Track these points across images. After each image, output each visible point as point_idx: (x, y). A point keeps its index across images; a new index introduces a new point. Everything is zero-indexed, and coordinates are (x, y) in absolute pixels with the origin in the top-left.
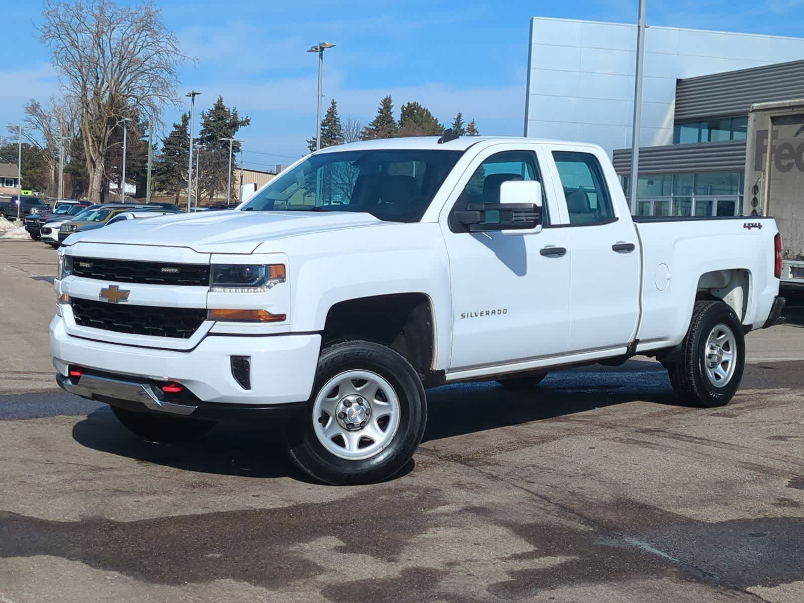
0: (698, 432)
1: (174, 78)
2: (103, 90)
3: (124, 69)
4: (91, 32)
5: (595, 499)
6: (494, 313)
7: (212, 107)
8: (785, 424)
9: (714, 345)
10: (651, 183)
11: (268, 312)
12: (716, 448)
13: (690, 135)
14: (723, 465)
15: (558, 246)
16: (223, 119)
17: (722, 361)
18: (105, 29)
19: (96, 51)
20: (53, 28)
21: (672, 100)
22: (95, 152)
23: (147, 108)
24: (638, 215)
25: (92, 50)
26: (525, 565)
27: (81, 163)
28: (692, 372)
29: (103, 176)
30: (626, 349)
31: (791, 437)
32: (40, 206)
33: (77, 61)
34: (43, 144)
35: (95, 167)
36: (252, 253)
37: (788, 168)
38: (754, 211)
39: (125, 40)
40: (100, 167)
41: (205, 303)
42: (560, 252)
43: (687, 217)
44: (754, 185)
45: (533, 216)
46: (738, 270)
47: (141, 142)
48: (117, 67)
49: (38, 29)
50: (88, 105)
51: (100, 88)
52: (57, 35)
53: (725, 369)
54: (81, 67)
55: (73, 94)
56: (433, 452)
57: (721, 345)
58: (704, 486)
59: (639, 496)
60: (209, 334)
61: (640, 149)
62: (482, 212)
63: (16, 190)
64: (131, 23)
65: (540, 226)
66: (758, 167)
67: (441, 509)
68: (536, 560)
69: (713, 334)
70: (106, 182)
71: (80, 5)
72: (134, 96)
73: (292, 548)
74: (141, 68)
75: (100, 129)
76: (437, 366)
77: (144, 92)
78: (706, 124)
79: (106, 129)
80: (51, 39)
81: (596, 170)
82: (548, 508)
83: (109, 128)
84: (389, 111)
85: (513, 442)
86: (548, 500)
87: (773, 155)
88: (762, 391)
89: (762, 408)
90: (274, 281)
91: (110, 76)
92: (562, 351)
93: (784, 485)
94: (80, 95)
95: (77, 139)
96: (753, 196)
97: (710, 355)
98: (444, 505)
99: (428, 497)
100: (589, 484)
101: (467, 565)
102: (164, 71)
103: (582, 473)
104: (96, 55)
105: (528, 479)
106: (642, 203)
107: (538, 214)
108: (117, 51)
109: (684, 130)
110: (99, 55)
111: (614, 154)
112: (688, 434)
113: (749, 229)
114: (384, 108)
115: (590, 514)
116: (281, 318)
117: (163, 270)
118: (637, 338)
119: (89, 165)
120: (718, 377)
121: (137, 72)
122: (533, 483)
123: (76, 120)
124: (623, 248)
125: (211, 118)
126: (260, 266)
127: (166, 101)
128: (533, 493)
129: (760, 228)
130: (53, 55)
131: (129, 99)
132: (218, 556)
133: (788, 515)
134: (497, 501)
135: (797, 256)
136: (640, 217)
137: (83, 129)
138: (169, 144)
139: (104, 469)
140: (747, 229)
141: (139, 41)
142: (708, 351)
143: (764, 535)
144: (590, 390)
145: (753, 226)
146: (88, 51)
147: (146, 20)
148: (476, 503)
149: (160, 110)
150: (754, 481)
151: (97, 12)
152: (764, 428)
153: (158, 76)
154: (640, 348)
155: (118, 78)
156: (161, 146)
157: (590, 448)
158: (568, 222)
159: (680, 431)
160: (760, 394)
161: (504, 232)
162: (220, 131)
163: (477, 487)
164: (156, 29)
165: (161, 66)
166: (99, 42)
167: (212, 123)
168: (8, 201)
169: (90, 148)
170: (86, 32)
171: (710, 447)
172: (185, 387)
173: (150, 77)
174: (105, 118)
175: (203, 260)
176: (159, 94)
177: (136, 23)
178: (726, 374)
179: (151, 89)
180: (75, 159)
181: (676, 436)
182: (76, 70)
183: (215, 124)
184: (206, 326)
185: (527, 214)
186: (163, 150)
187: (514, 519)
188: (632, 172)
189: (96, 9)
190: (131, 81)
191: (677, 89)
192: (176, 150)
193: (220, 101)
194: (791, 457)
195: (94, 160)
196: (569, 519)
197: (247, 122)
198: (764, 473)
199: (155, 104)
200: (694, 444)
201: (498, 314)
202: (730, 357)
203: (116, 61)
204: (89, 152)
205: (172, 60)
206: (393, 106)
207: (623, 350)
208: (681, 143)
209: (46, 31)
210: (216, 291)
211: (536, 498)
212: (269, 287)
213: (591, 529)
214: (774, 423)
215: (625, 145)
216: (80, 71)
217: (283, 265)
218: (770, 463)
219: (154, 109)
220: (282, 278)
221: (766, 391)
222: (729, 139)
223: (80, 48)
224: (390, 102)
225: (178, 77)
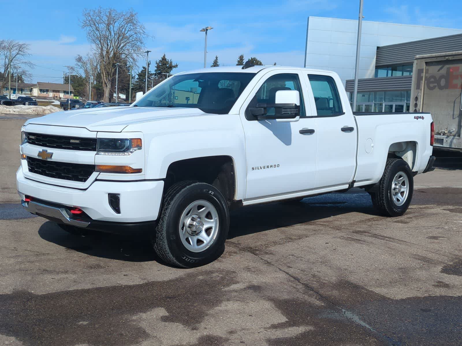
0: (387, 233)
1: (143, 45)
2: (110, 50)
3: (120, 41)
4: (105, 24)
5: (326, 280)
6: (272, 167)
7: (161, 59)
8: (436, 228)
9: (397, 183)
10: (363, 96)
11: (131, 168)
12: (398, 244)
13: (382, 73)
14: (402, 256)
15: (310, 128)
16: (165, 65)
17: (401, 192)
18: (112, 22)
19: (107, 32)
20: (87, 22)
21: (375, 57)
22: (106, 79)
23: (131, 59)
24: (357, 111)
25: (106, 32)
26: (279, 334)
27: (100, 84)
28: (384, 198)
29: (110, 90)
30: (348, 185)
31: (440, 237)
32: (80, 104)
33: (98, 37)
34: (84, 76)
35: (107, 86)
36: (121, 132)
37: (434, 87)
38: (415, 110)
39: (121, 27)
40: (109, 86)
41: (94, 161)
42: (311, 132)
43: (380, 113)
44: (416, 96)
45: (294, 111)
46: (411, 142)
47: (128, 75)
48: (117, 40)
49: (81, 22)
50: (103, 57)
51: (109, 50)
52: (89, 25)
53: (402, 196)
54: (100, 39)
55: (97, 53)
56: (236, 245)
57: (401, 182)
58: (392, 271)
59: (353, 279)
60: (96, 180)
61: (358, 79)
62: (265, 108)
63: (71, 96)
64: (123, 20)
65: (299, 117)
66: (418, 87)
67: (234, 287)
68: (286, 330)
69: (396, 177)
70: (112, 93)
71: (100, 11)
72: (124, 54)
73: (134, 318)
74: (128, 40)
75: (109, 69)
76: (237, 197)
77: (129, 52)
78: (391, 68)
79: (112, 68)
80: (86, 27)
81: (333, 85)
82: (298, 287)
83: (113, 68)
84: (242, 61)
85: (283, 238)
86: (298, 280)
87: (426, 82)
88: (421, 207)
89: (422, 218)
90: (135, 149)
91: (113, 44)
92: (311, 188)
93: (439, 272)
94: (100, 53)
95: (99, 73)
96: (415, 102)
97: (394, 188)
98: (236, 284)
99: (227, 278)
100: (324, 269)
101: (241, 333)
102: (139, 42)
103: (320, 261)
104: (107, 34)
105: (288, 265)
106: (359, 106)
107: (297, 110)
108: (117, 32)
109: (380, 71)
110: (109, 34)
111: (347, 82)
112: (382, 234)
113: (417, 119)
114: (240, 60)
115: (322, 292)
116: (139, 171)
117: (72, 141)
118: (354, 180)
119: (104, 85)
120: (398, 200)
121: (126, 42)
122: (291, 267)
123: (98, 64)
124: (347, 130)
125: (160, 64)
126: (127, 139)
127: (139, 56)
128: (290, 275)
129: (423, 119)
130: (88, 34)
131: (122, 55)
132: (85, 323)
133: (443, 294)
134: (268, 281)
135: (437, 133)
136: (358, 112)
137: (101, 68)
138: (140, 76)
139: (44, 254)
140: (416, 119)
141: (127, 28)
142: (393, 186)
143: (430, 311)
144: (329, 205)
145: (419, 118)
146: (104, 33)
147: (130, 18)
148: (255, 283)
149: (137, 60)
150: (421, 268)
151: (108, 14)
152: (424, 231)
153: (136, 44)
154: (356, 185)
155: (117, 45)
156: (137, 77)
157: (326, 243)
158: (316, 115)
159: (377, 232)
160: (421, 208)
161: (278, 120)
162: (164, 70)
163: (257, 270)
164: (135, 22)
165: (137, 40)
166: (109, 28)
167: (160, 66)
168: (66, 101)
169: (105, 77)
170: (103, 24)
171: (394, 243)
172: (83, 211)
173: (132, 45)
174: (111, 64)
175: (93, 135)
176: (136, 52)
177: (126, 19)
178: (403, 199)
179: (132, 50)
180: (98, 82)
181: (375, 236)
182: (98, 41)
183: (162, 67)
184: (94, 175)
185: (291, 110)
186: (138, 79)
187: (276, 295)
188: (354, 91)
189: (107, 13)
190: (123, 46)
191: (377, 51)
192: (143, 78)
193: (164, 56)
194: (441, 251)
195: (106, 83)
196: (310, 296)
197: (176, 66)
198: (426, 262)
199: (134, 58)
200: (385, 241)
201: (274, 167)
202: (406, 189)
203: (116, 37)
204: (104, 79)
205: (142, 37)
206: (244, 59)
207: (346, 186)
208: (378, 77)
209: (85, 23)
210: (101, 155)
211: (292, 279)
212: (131, 152)
213: (323, 304)
214: (430, 227)
215: (352, 78)
216: (100, 42)
217: (140, 139)
218: (430, 255)
219: (134, 59)
220: (139, 147)
221: (424, 206)
222: (401, 75)
223: (100, 31)
224: (243, 57)
225: (145, 45)
